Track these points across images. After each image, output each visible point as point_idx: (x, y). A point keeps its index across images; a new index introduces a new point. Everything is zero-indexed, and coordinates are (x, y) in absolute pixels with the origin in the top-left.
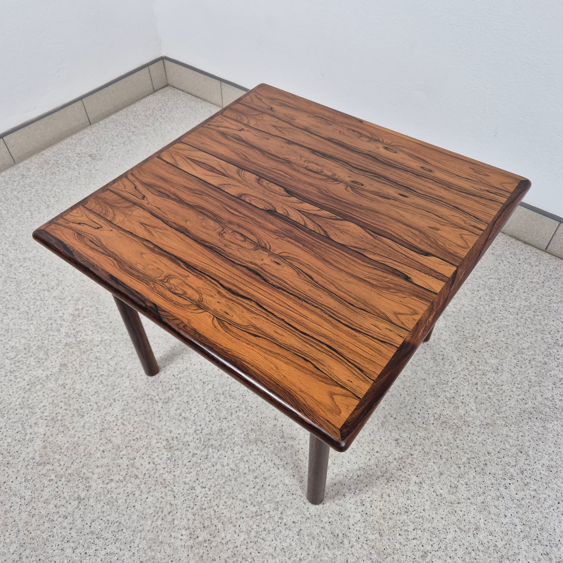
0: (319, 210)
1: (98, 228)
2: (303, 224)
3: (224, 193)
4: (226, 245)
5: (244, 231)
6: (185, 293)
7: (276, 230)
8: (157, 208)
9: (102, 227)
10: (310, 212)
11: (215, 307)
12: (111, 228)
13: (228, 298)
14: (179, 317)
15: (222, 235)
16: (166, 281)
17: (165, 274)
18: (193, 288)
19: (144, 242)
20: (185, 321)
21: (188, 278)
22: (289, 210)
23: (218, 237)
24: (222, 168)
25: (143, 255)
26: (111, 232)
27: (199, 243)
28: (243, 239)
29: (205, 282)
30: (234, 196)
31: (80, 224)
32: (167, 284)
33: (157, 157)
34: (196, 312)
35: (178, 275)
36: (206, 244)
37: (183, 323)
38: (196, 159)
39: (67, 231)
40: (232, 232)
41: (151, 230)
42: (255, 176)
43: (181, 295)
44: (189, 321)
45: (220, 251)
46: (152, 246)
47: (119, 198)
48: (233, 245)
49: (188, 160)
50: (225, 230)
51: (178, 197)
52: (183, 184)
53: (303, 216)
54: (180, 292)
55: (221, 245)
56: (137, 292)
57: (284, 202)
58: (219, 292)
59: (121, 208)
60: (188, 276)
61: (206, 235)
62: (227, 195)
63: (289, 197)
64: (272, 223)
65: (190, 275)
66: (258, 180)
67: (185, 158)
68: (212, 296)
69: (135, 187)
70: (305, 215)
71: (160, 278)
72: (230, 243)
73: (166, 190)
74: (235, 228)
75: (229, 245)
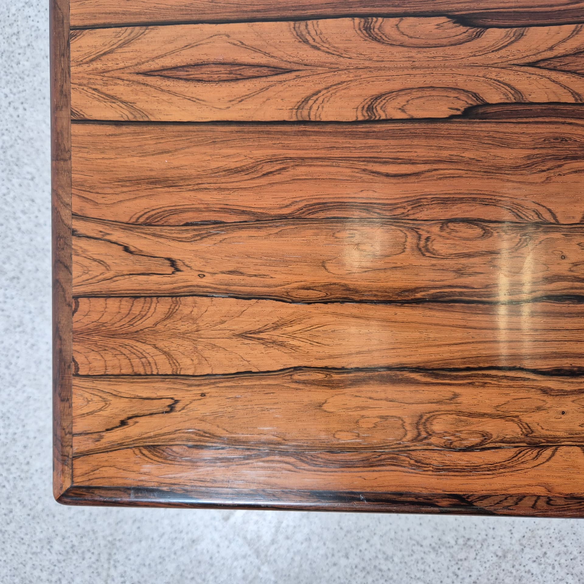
0: (576, 32)
1: (172, 408)
2: (572, 100)
3: (328, 128)
4: (460, 272)
5: (465, 207)
6: (486, 436)
7: (528, 157)
8: (231, 272)
9: (177, 402)
10: (560, 50)
11: (563, 426)
12: (197, 391)
13: (572, 392)
14: (522, 491)
15: (428, 250)
16: (424, 435)
17: (408, 421)
18: (491, 416)
19: (296, 377)
20: (540, 491)
21: (459, 400)
22: (508, 77)
23: (425, 262)
24: (255, 50)
25: (325, 407)
26: (207, 400)
27: (403, 303)
28: (478, 231)
29: (499, 386)
30: (356, 122)
31: (123, 423)
32: (433, 440)
33: (74, 121)
34: (541, 459)
35: (434, 407)
36: (419, 295)
37: (539, 497)
38: (168, 62)
39: (119, 457)
40: (442, 229)
41: (276, 335)
42: (347, 21)
43: (481, 444)
44: (546, 486)
45: (461, 294)
46: (320, 376)
47: (125, 303)
48: (472, 260)
49: (150, 80)
50: (425, 235)
51: (243, 212)
52: (214, 165)
53: (554, 75)
54: (475, 440)
55: (450, 278)
56: (401, 494)
57: (479, 60)
58: (545, 391)
59: (159, 326)
60: (456, 396)
61: (398, 274)
62: (340, 128)
63: (478, 35)
64: (504, 144)
65: (458, 390)
66: (368, 29)
67: (141, 78)
68: (539, 409)
69: (126, 249)
70: (554, 69)
71: (409, 436)
72: (464, 261)
73: (198, 210)
74: (439, 213)
75: (465, 267)
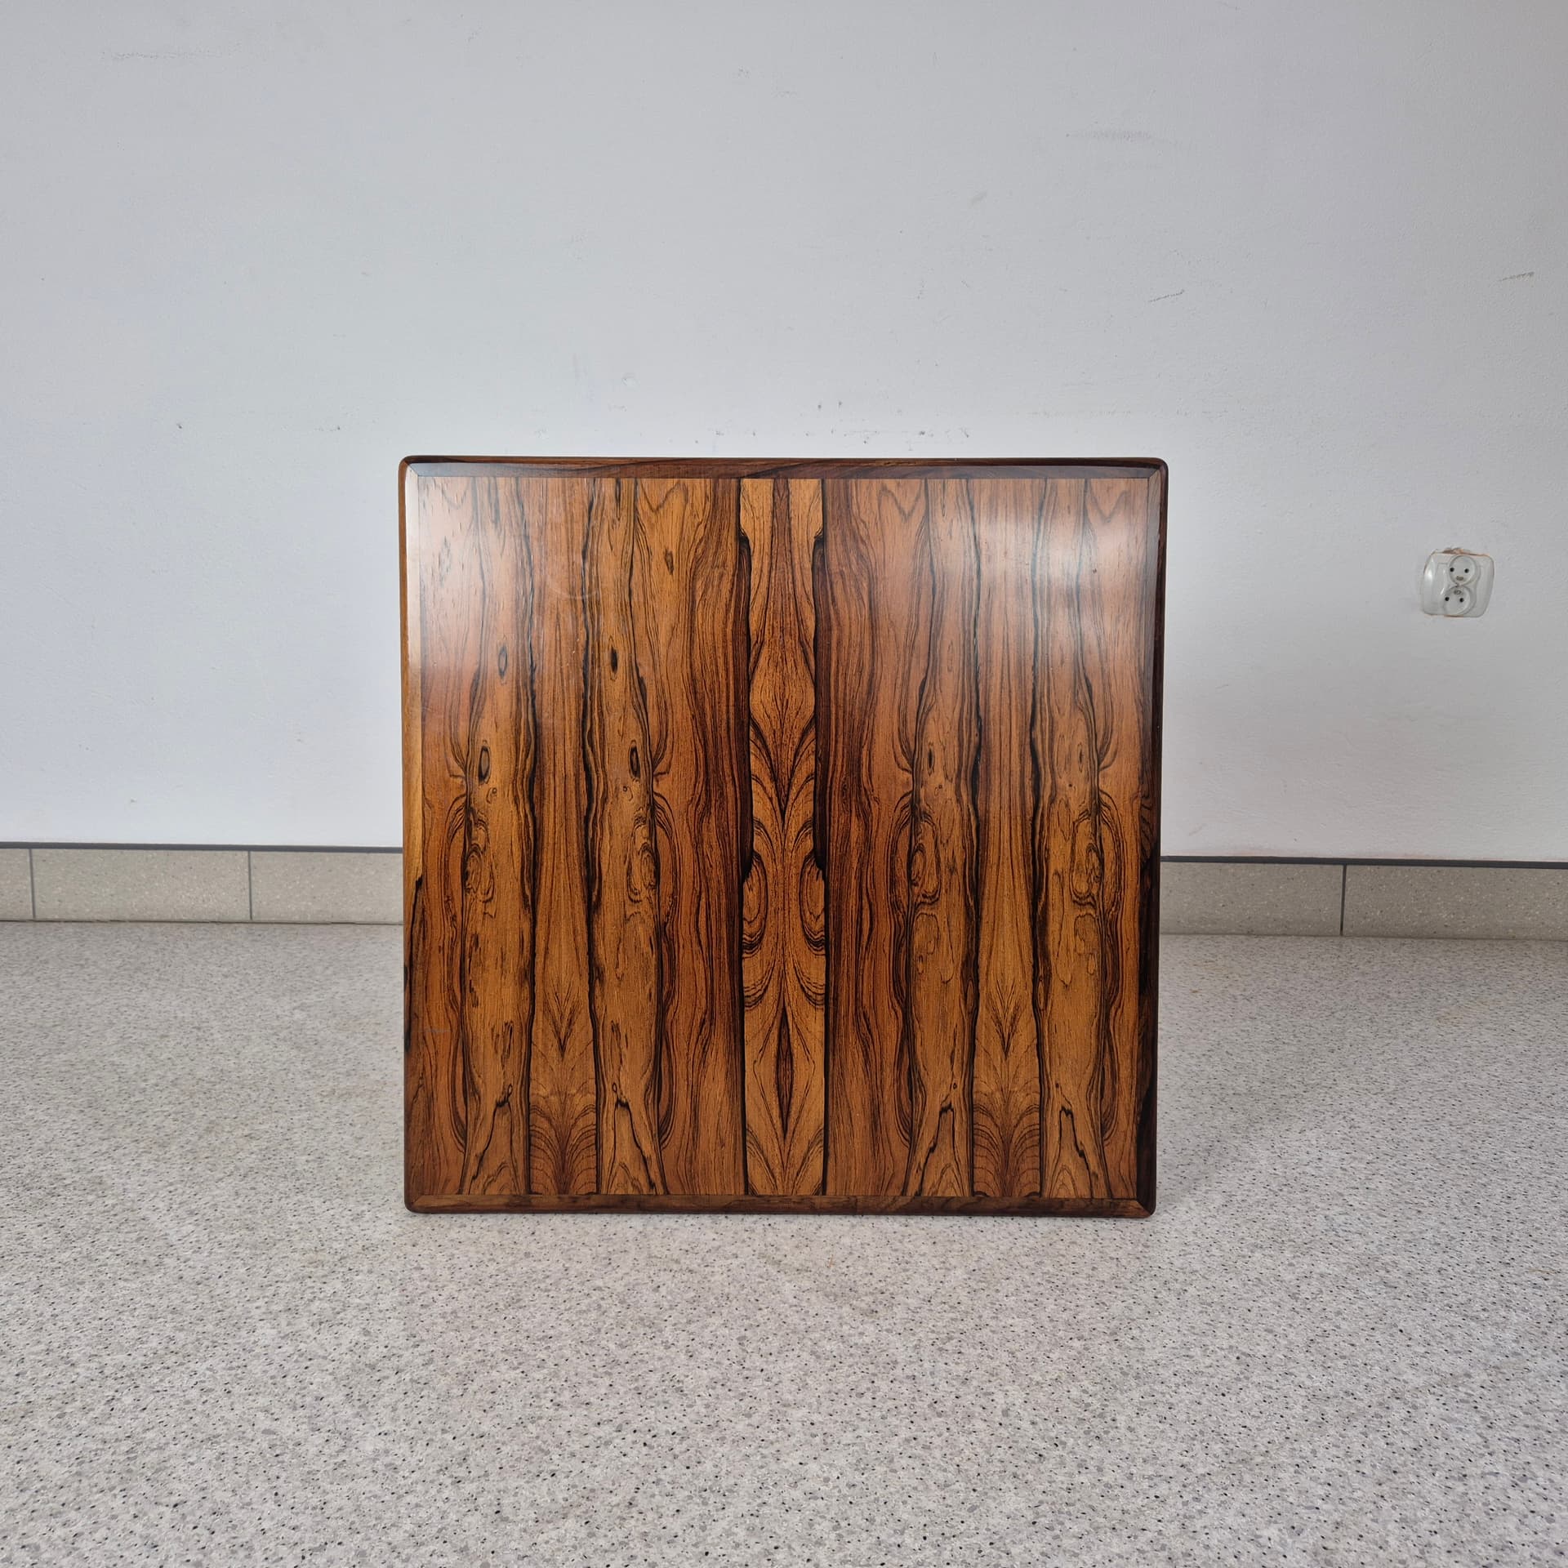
0: (758, 780)
1: (1069, 1113)
2: (812, 782)
3: (832, 979)
4: (952, 870)
5: (898, 866)
6: (1090, 849)
7: (858, 816)
8: (952, 1062)
9: (1063, 1108)
10: (772, 791)
11: (1082, 786)
12: (1054, 1091)
13: (1053, 778)
14: (1136, 819)
15: (934, 896)
16: (1089, 899)
17: (1078, 913)
18: (1073, 845)
19: (1042, 1006)
20: (1136, 805)
21: (1060, 871)
22: (792, 833)
23: (943, 899)
24: (766, 1040)
25: (1067, 982)
26: (1062, 1082)
27: (979, 917)
28: (918, 855)
29: (1049, 837)
30: (827, 955)
31: (1082, 1154)
32: (1094, 892)
33: (824, 1193)
34: (1110, 804)
35: (1066, 889)
36: (972, 903)
37: (1142, 805)
38: (775, 1112)
39: (1111, 1157)
40: (916, 885)
41: (1006, 1025)
42: (745, 963)
43: (1097, 853)
44: (1131, 800)
45: (970, 869)
46: (1041, 986)
47: (978, 1151)
48: (942, 860)
49: (791, 1127)
50: (920, 899)
51: (901, 1050)
52: (861, 1075)
53: (792, 796)
54: (1094, 857)
55: (957, 879)
56: (1140, 920)
57: (779, 855)
58: (1052, 800)
59: (998, 1122)
60: (1056, 873)
61: (954, 922)
62: (832, 968)
63: (759, 857)
64: (847, 836)
65: (1052, 871)
66: (752, 946)
67: (789, 1135)
68: (1067, 805)
69: (932, 1150)
70: (787, 796)
71: (1092, 912)
72: (943, 867)
73: (899, 1089)
74: (902, 889)
75: (947, 866)
